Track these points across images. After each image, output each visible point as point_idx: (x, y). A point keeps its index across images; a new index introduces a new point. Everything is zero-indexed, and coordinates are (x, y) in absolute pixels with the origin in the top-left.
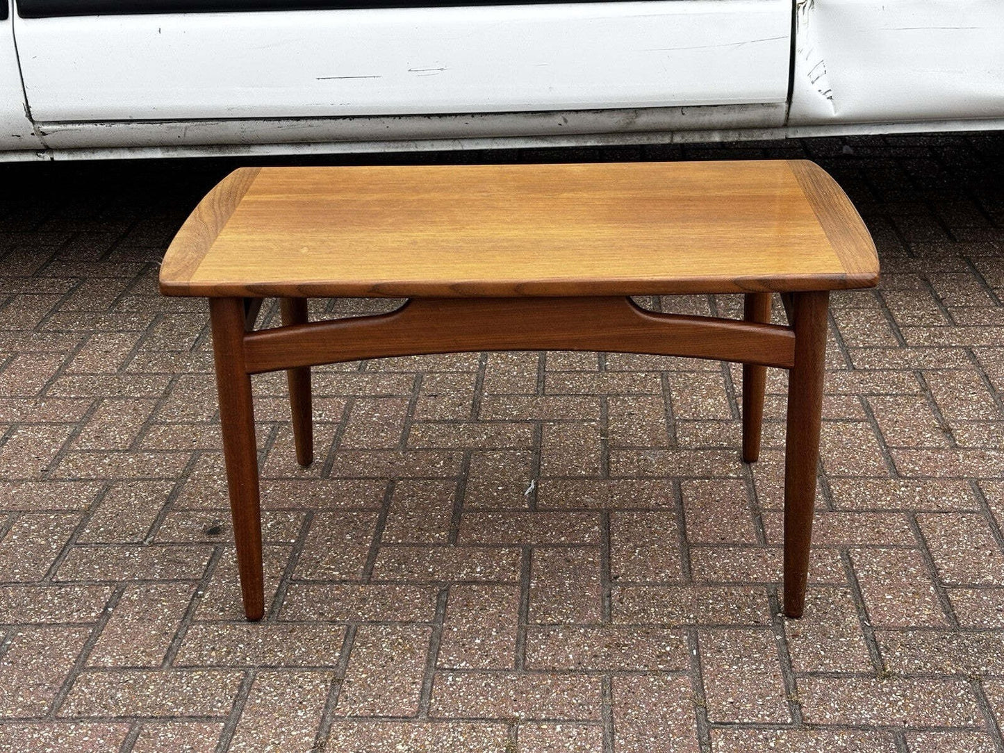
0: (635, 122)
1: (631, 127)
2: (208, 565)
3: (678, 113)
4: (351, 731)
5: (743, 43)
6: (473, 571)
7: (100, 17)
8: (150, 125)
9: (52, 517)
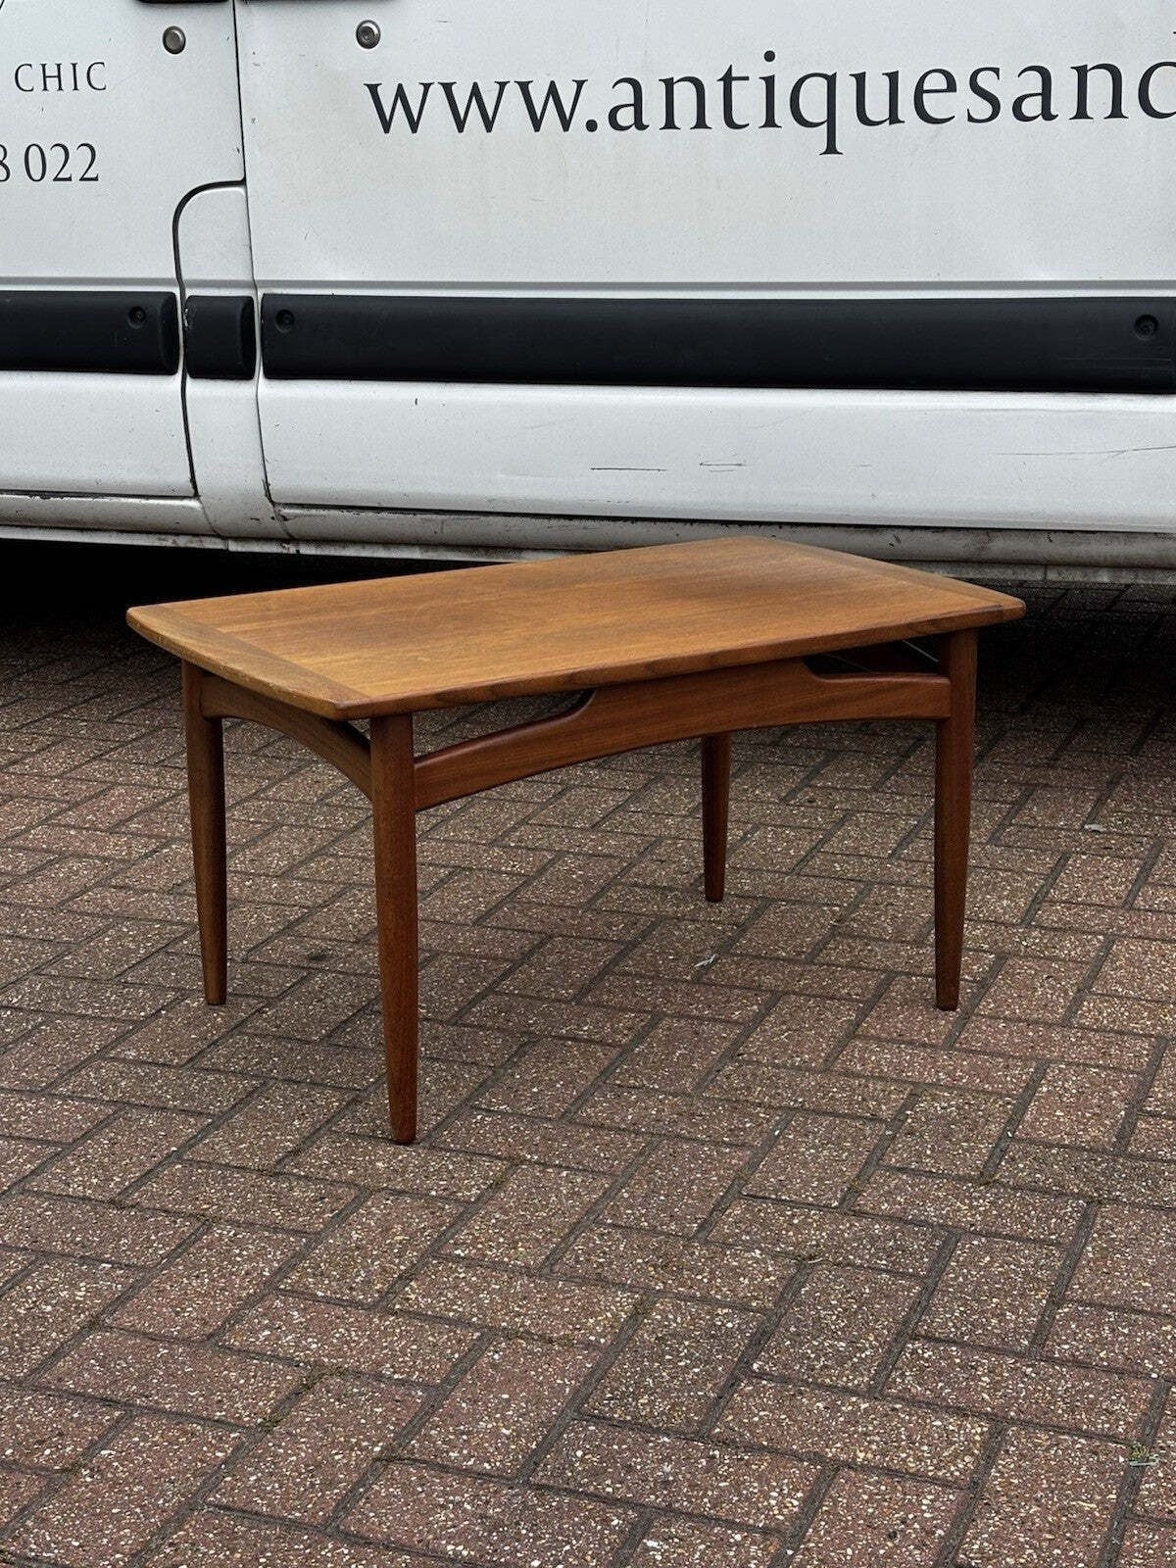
0: (989, 548)
1: (985, 555)
2: (292, 986)
3: (1044, 538)
4: (338, 1144)
5: (1123, 452)
6: (579, 1027)
7: (353, 382)
8: (402, 516)
9: (157, 926)
